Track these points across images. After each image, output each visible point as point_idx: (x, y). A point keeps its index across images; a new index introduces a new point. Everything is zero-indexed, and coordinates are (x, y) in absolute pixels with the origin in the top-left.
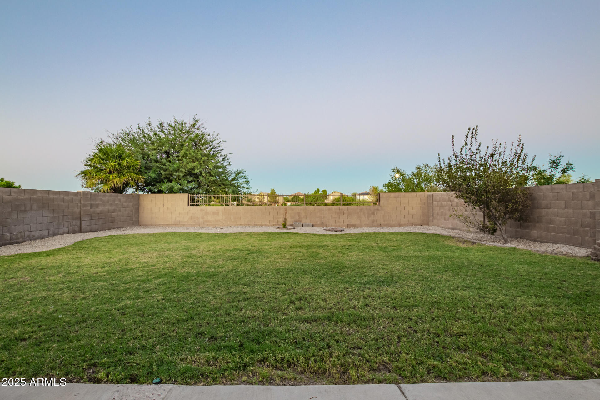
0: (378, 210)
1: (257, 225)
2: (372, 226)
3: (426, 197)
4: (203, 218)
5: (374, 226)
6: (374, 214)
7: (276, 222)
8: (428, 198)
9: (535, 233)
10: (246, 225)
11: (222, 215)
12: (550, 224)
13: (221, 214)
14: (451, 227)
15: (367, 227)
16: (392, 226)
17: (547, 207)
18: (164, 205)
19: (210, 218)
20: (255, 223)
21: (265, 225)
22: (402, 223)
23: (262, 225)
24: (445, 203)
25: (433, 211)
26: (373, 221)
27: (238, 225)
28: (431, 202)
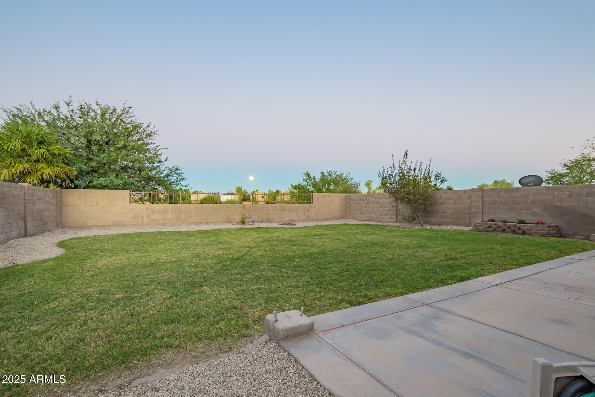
0: (311, 207)
1: (209, 223)
2: (307, 221)
3: (344, 196)
4: (149, 217)
5: (309, 221)
6: (309, 211)
7: (227, 220)
8: (345, 198)
9: (434, 220)
10: (198, 223)
11: (172, 213)
12: (444, 213)
13: (170, 213)
14: (367, 219)
15: (304, 222)
16: (321, 220)
17: (442, 203)
18: (97, 203)
19: (157, 217)
20: (207, 220)
21: (217, 222)
22: (328, 218)
23: (213, 223)
24: (362, 201)
25: (350, 208)
26: (308, 217)
27: (189, 223)
28: (348, 201)
